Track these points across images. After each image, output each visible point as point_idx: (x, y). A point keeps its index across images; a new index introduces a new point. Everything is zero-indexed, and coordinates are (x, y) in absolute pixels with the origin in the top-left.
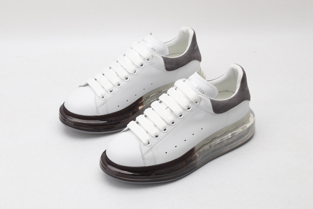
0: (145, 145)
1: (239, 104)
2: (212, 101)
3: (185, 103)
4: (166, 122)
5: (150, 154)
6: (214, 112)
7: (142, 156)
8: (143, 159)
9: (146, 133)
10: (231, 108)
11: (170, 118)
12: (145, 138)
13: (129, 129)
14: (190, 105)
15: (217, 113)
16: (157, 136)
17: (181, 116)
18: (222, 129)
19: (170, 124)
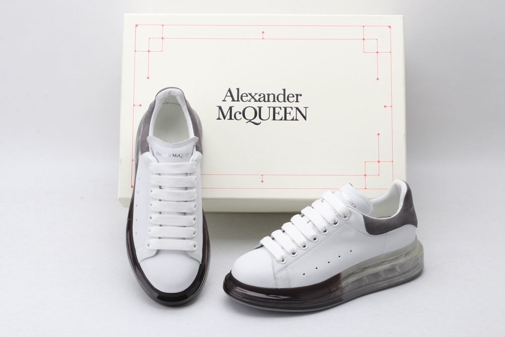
0: (278, 261)
1: (400, 227)
2: (365, 218)
3: (331, 217)
4: (306, 237)
5: (284, 273)
6: (367, 231)
7: (274, 275)
8: (275, 278)
9: (281, 249)
10: (389, 231)
11: (312, 233)
12: (279, 254)
13: (262, 246)
14: (337, 219)
15: (371, 234)
16: (294, 254)
17: (325, 231)
18: (378, 257)
19: (311, 239)
